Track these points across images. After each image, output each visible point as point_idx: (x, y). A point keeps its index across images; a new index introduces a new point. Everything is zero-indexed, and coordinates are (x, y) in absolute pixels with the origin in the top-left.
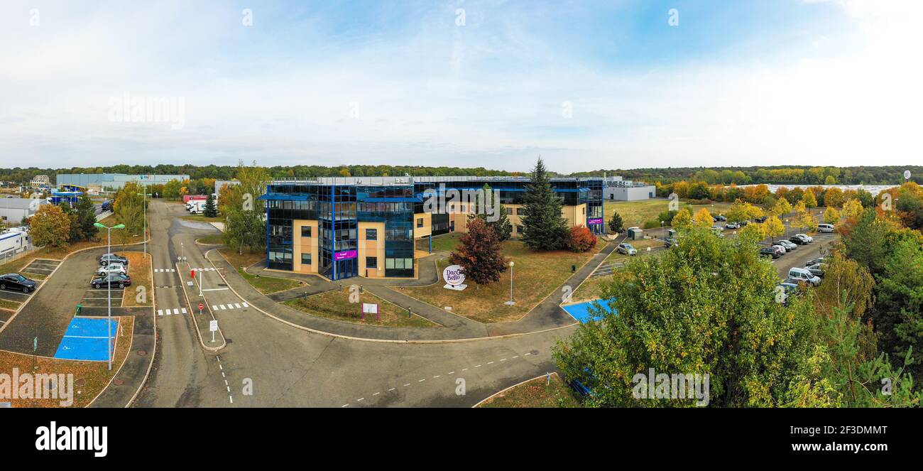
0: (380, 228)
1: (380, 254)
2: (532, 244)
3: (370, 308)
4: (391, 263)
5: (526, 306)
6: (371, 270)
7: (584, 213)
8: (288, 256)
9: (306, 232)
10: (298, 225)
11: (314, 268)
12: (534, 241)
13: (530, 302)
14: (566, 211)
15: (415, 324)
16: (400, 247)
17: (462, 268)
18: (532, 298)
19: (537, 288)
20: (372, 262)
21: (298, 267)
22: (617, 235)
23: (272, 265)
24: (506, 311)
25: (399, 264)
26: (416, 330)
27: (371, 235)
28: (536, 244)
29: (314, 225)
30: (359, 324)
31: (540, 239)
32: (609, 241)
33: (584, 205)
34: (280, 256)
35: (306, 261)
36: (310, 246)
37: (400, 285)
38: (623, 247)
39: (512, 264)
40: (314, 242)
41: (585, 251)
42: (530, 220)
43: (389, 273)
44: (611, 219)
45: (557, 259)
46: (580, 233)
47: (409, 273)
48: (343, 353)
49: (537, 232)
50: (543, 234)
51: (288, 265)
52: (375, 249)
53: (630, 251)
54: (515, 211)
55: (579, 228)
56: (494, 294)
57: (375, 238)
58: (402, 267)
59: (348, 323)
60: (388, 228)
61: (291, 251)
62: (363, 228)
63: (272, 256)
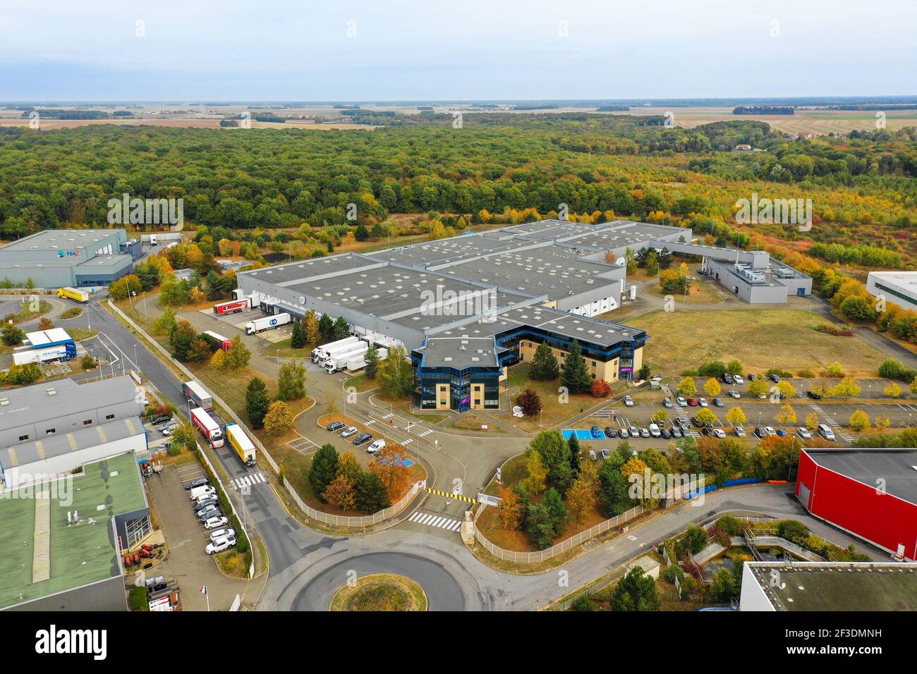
0: (482, 386)
1: (482, 398)
3: (484, 427)
4: (487, 402)
5: (547, 428)
6: (477, 405)
7: (616, 364)
8: (433, 402)
9: (443, 389)
10: (438, 386)
11: (448, 405)
13: (549, 426)
15: (502, 432)
16: (491, 395)
17: (521, 409)
18: (552, 423)
20: (477, 402)
21: (439, 406)
23: (424, 407)
25: (491, 402)
26: (503, 434)
27: (477, 389)
29: (447, 386)
30: (481, 432)
33: (617, 358)
34: (429, 402)
35: (443, 403)
36: (446, 396)
37: (492, 413)
40: (448, 393)
41: (601, 397)
42: (566, 376)
43: (486, 407)
47: (496, 407)
48: (479, 443)
50: (573, 386)
51: (434, 406)
52: (479, 396)
55: (597, 383)
56: (535, 420)
57: (479, 391)
58: (493, 404)
59: (476, 432)
60: (485, 386)
61: (435, 399)
62: (473, 386)
63: (425, 402)
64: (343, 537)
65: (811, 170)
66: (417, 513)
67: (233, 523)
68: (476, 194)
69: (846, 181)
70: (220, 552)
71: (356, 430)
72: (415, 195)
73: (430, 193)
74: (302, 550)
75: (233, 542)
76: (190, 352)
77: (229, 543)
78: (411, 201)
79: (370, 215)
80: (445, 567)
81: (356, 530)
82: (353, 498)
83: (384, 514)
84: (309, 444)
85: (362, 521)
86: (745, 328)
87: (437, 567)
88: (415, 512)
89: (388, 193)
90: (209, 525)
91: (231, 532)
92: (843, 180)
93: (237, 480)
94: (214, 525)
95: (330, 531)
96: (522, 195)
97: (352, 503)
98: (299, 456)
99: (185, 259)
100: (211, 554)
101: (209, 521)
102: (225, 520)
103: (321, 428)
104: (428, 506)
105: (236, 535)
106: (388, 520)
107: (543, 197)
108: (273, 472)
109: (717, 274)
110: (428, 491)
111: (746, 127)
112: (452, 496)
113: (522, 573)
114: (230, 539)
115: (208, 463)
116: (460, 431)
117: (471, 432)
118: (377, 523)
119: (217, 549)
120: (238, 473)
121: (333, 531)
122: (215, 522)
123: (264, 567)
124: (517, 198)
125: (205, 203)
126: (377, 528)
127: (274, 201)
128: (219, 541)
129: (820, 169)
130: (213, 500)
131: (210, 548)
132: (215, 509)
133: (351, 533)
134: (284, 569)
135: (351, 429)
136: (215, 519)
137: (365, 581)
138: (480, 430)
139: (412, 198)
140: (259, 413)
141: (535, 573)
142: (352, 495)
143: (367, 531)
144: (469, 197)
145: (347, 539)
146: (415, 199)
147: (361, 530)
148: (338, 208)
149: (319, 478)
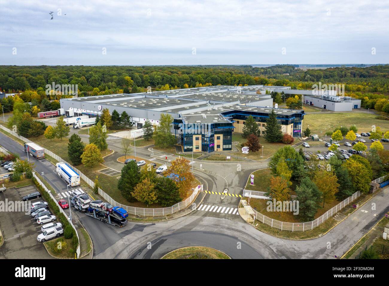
0: (221, 136)
1: (221, 144)
2: (268, 140)
3: (228, 157)
4: (225, 146)
5: (266, 158)
6: (218, 148)
7: (292, 127)
8: (191, 147)
9: (197, 139)
10: (194, 137)
11: (200, 149)
12: (269, 139)
13: (267, 157)
14: (284, 127)
15: (239, 160)
16: (227, 142)
17: (249, 147)
18: (268, 156)
19: (269, 154)
20: (218, 146)
21: (195, 150)
22: (307, 137)
23: (185, 151)
24: (261, 158)
27: (218, 138)
28: (270, 140)
29: (200, 136)
30: (226, 161)
31: (272, 138)
32: (302, 140)
33: (292, 124)
34: (188, 147)
35: (197, 148)
36: (199, 143)
38: (304, 144)
39: (263, 147)
40: (200, 142)
41: (289, 144)
42: (268, 132)
43: (224, 149)
44: (305, 130)
45: (277, 146)
46: (287, 137)
47: (230, 149)
49: (270, 136)
50: (273, 137)
51: (191, 150)
52: (220, 142)
53: (306, 146)
54: (262, 125)
55: (287, 135)
56: (257, 154)
57: (220, 139)
58: (228, 147)
59: (224, 161)
60: (224, 136)
61: (192, 145)
62: (216, 136)
63: (186, 148)
64: (151, 223)
65: (322, 77)
66: (202, 205)
67: (61, 218)
68: (180, 79)
69: (338, 80)
70: (50, 239)
71: (145, 162)
72: (151, 79)
73: (158, 78)
74: (119, 234)
75: (61, 232)
76: (30, 130)
77: (57, 232)
78: (149, 82)
79: (129, 87)
80: (239, 238)
81: (160, 218)
82: (155, 195)
83: (178, 206)
84: (114, 171)
85: (163, 211)
86: (341, 119)
87: (232, 239)
88: (200, 205)
89: (137, 78)
90: (41, 221)
91: (59, 225)
92: (337, 80)
93: (63, 193)
94: (44, 221)
95: (139, 220)
96: (203, 79)
97: (154, 199)
98: (107, 177)
99: (30, 99)
100: (42, 242)
101: (40, 218)
102: (53, 217)
103: (120, 163)
104: (209, 200)
105: (63, 227)
106: (183, 210)
107: (213, 80)
108: (90, 187)
109: (311, 102)
110: (205, 192)
111: (286, 67)
112: (223, 194)
113: (301, 238)
114: (58, 229)
115: (41, 183)
116: (212, 161)
117: (221, 161)
118: (175, 213)
119: (47, 237)
120: (63, 189)
121: (142, 220)
122: (45, 219)
123: (89, 248)
124: (201, 80)
125: (42, 79)
126: (176, 216)
127: (79, 79)
128: (48, 231)
129: (326, 76)
130: (44, 205)
131: (41, 237)
132: (46, 210)
133: (156, 220)
134: (106, 249)
135: (141, 161)
136: (46, 216)
137: (178, 253)
138: (225, 159)
139: (149, 80)
140: (77, 153)
141: (312, 238)
142: (154, 193)
143: (169, 219)
144: (177, 80)
145: (154, 224)
146: (151, 81)
147: (163, 218)
148: (113, 82)
149: (127, 183)
